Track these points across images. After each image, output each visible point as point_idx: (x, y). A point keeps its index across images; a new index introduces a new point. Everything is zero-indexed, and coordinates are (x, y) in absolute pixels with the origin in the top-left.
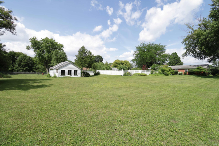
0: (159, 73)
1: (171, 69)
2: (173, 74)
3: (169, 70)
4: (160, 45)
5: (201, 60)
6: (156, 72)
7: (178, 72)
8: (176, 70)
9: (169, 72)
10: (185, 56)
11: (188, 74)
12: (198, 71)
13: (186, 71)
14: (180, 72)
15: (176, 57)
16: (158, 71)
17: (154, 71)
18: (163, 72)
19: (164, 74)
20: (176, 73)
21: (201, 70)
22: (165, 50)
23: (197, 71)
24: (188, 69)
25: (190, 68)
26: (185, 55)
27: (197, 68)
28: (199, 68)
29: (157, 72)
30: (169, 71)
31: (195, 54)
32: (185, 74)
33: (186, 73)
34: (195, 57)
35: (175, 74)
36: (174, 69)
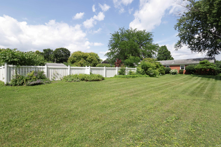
0: (138, 72)
1: (161, 66)
2: (163, 74)
3: (157, 67)
4: (146, 32)
5: (200, 52)
6: (132, 71)
7: (170, 70)
8: (167, 67)
9: (157, 71)
10: (178, 47)
11: (186, 73)
12: (202, 69)
13: (182, 68)
14: (173, 70)
15: (166, 52)
16: (136, 68)
17: (127, 68)
18: (146, 71)
19: (147, 74)
20: (168, 72)
21: (208, 65)
22: (151, 39)
23: (201, 67)
24: (186, 65)
25: (188, 63)
26: (179, 45)
27: (201, 63)
28: (203, 63)
29: (134, 70)
30: (156, 69)
31: (191, 45)
32: (181, 73)
33: (183, 71)
34: (192, 50)
35: (166, 73)
36: (165, 66)
